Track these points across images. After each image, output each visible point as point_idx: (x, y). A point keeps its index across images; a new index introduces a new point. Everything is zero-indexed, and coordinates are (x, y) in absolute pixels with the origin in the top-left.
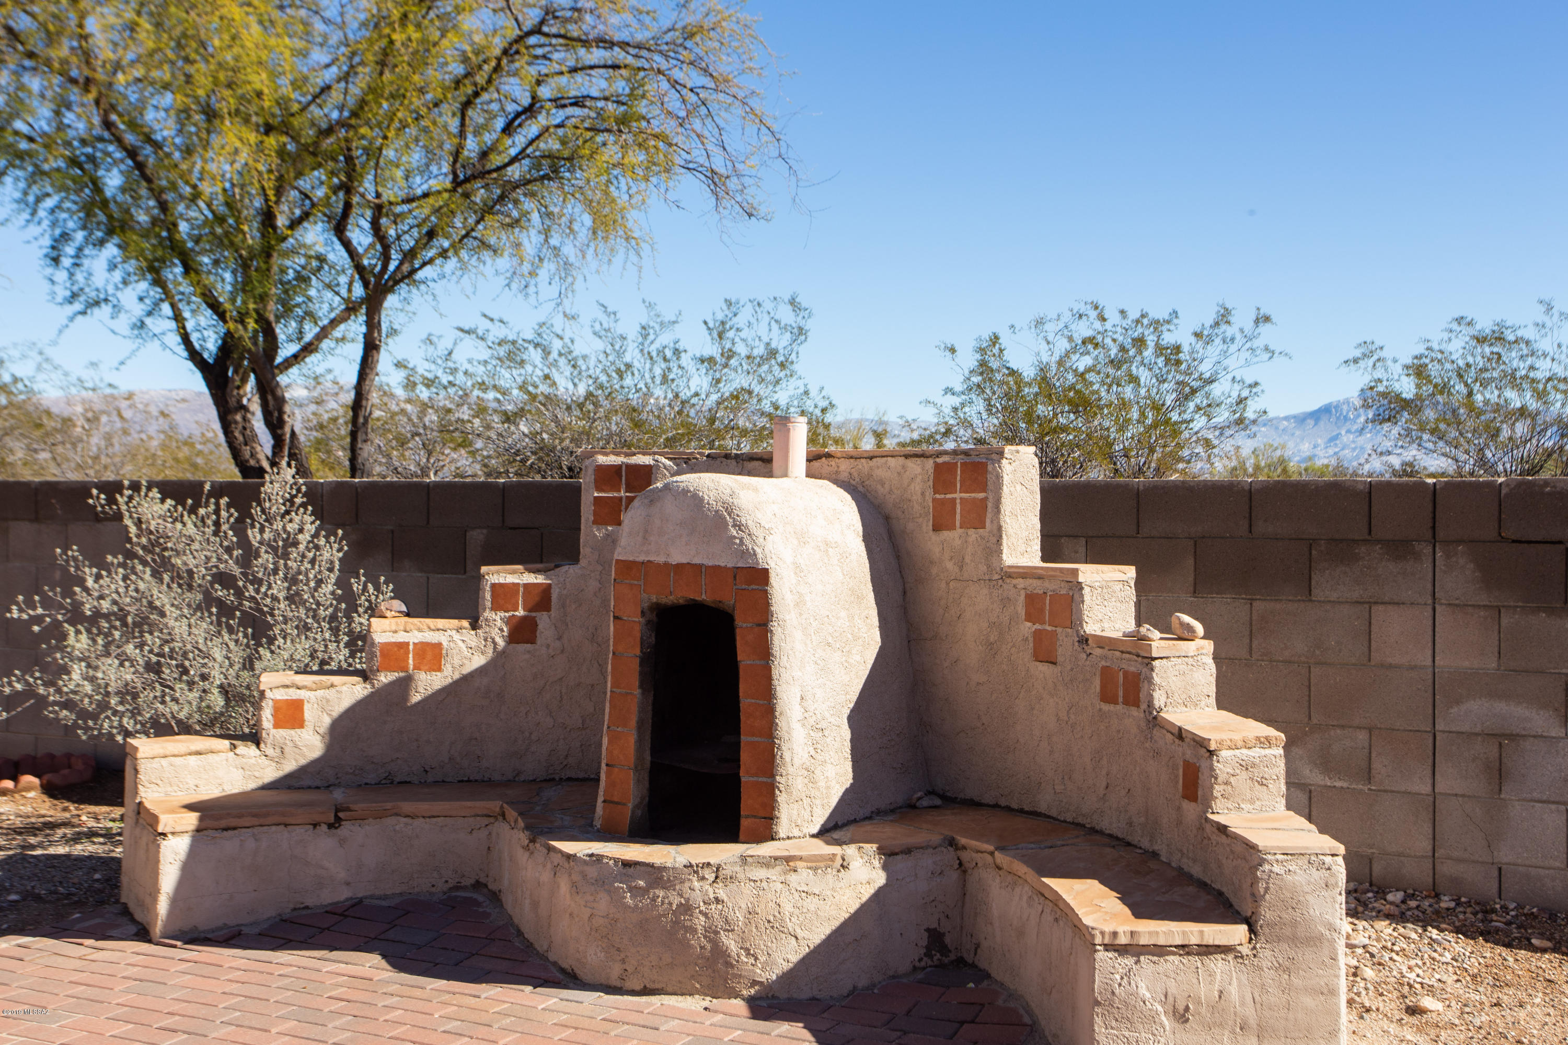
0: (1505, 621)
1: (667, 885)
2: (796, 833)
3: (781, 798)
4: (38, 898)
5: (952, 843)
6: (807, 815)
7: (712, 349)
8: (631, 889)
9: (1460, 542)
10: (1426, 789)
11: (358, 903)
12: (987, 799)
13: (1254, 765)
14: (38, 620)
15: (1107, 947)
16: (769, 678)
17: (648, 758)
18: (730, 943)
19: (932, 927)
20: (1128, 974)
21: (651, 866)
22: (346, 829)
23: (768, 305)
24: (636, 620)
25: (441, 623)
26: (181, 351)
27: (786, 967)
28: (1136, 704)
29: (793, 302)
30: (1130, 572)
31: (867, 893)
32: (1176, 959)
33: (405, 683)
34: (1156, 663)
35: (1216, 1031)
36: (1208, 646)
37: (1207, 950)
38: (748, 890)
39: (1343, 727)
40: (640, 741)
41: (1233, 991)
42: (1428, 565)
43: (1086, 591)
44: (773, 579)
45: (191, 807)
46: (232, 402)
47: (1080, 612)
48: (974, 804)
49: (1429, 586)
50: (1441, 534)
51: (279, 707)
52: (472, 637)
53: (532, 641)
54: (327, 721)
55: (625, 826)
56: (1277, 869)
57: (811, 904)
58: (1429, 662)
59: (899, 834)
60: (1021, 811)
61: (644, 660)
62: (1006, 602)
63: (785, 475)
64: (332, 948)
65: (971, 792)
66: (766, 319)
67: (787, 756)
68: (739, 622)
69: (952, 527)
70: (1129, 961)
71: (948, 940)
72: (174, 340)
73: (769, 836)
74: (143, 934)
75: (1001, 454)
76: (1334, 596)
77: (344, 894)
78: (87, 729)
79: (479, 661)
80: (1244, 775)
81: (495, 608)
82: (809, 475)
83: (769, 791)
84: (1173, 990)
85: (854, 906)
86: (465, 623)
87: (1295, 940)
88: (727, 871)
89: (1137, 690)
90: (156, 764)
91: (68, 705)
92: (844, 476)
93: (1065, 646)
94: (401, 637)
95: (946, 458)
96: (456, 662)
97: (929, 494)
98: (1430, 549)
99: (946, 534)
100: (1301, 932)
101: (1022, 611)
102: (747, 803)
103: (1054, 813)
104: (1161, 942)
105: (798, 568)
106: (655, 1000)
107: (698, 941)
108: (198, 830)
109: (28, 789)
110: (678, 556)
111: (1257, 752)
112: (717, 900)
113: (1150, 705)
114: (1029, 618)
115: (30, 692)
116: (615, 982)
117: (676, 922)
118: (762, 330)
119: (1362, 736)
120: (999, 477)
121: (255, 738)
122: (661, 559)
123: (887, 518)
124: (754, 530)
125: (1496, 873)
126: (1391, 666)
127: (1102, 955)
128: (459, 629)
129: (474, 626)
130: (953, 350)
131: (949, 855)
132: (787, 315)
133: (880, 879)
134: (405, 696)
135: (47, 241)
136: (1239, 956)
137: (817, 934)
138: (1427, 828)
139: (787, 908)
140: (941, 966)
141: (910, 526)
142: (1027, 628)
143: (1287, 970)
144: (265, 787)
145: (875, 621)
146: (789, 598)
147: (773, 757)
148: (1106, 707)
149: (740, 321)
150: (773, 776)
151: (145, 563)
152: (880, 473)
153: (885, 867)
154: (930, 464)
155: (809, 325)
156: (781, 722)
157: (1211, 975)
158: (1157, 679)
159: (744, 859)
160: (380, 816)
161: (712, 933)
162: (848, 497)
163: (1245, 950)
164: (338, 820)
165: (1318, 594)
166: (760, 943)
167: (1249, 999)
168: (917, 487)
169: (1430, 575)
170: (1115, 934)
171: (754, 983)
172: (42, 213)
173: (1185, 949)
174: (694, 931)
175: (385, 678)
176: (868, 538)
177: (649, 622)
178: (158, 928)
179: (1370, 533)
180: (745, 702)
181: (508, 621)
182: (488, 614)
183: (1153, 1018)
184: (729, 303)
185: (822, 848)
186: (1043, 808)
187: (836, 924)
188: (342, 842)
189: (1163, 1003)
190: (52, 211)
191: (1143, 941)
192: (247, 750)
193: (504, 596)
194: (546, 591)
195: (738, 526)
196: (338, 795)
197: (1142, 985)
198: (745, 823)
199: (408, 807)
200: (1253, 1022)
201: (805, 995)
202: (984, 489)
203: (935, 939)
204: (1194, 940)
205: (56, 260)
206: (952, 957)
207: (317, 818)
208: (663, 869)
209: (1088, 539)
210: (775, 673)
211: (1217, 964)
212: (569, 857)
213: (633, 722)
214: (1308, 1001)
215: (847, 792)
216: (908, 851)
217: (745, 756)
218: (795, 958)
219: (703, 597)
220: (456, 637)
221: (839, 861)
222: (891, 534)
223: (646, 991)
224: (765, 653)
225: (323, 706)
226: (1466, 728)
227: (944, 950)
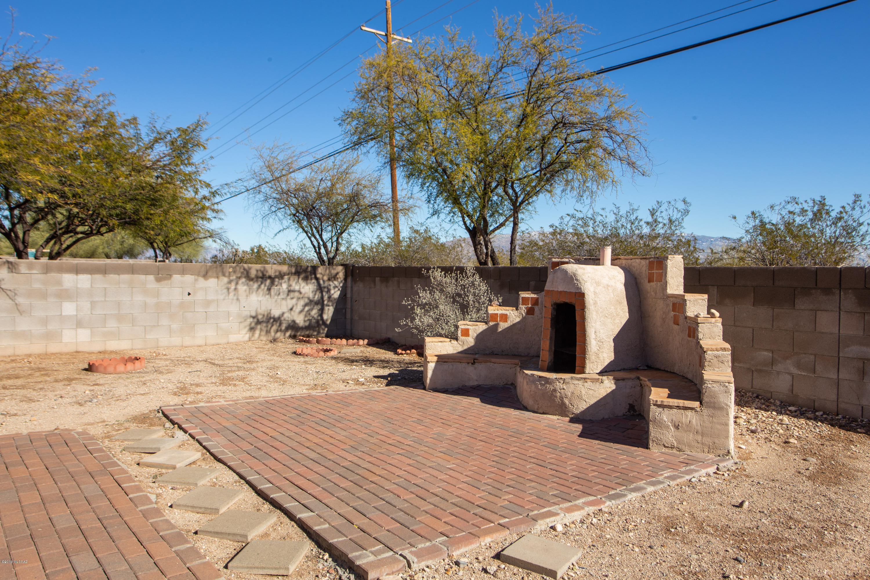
0: (866, 318)
1: (550, 383)
2: (591, 372)
3: (587, 361)
4: (405, 379)
5: (638, 378)
6: (595, 367)
7: (650, 219)
8: (540, 384)
9: (850, 289)
10: (836, 377)
11: (479, 386)
12: (662, 368)
13: (719, 357)
14: (410, 305)
15: (654, 405)
16: (584, 326)
17: (553, 348)
18: (566, 401)
19: (631, 403)
20: (660, 413)
21: (546, 378)
22: (476, 365)
23: (673, 203)
24: (550, 308)
25: (507, 308)
26: (464, 227)
27: (582, 410)
28: (694, 337)
29: (684, 201)
30: (706, 296)
31: (609, 391)
32: (676, 410)
33: (496, 326)
34: (700, 325)
35: (688, 433)
36: (720, 320)
37: (686, 408)
38: (572, 386)
39: (805, 354)
40: (551, 343)
41: (694, 421)
42: (837, 297)
43: (688, 302)
44: (586, 296)
45: (436, 356)
46: (477, 242)
47: (685, 309)
48: (658, 369)
49: (838, 305)
50: (843, 286)
51: (463, 330)
52: (516, 313)
53: (533, 314)
54: (475, 335)
55: (546, 368)
56: (709, 386)
57: (591, 392)
58: (837, 332)
59: (621, 375)
60: (670, 372)
61: (552, 319)
62: (668, 305)
63: (603, 265)
64: (468, 396)
65: (658, 366)
66: (672, 208)
67: (589, 349)
68: (576, 309)
69: (653, 281)
70: (661, 409)
71: (636, 408)
72: (461, 223)
73: (583, 372)
74: (424, 389)
75: (667, 258)
76: (803, 307)
77: (476, 383)
78: (421, 335)
79: (518, 320)
80: (716, 359)
81: (523, 304)
82: (612, 264)
83: (584, 359)
84: (674, 419)
85: (604, 394)
86: (514, 308)
87: (714, 408)
88: (567, 381)
89: (694, 333)
90: (430, 344)
91: (416, 328)
92: (624, 265)
93: (681, 320)
94: (496, 312)
95: (652, 259)
96: (511, 320)
97: (647, 270)
98: (838, 291)
99: (652, 284)
100: (716, 405)
101: (671, 308)
102: (578, 362)
103: (678, 373)
104: (671, 404)
105: (595, 293)
106: (545, 416)
107: (558, 400)
108: (437, 362)
109: (413, 353)
110: (560, 289)
111: (721, 352)
112: (563, 389)
113: (698, 338)
114: (674, 310)
115: (407, 325)
116: (536, 410)
117: (552, 394)
118: (671, 212)
119: (812, 357)
120: (666, 266)
121: (457, 339)
122: (556, 290)
123: (636, 278)
124: (581, 281)
125: (861, 409)
126: (823, 333)
127: (653, 407)
128: (512, 310)
129: (517, 309)
130: (735, 218)
131: (637, 382)
132: (681, 206)
133: (614, 387)
134: (497, 329)
135: (426, 196)
136: (696, 411)
137: (593, 401)
138: (835, 391)
139: (583, 392)
140: (633, 415)
141: (642, 281)
142: (672, 313)
143: (712, 417)
144: (458, 353)
145: (627, 310)
146: (591, 302)
147: (585, 349)
148: (689, 339)
149: (663, 208)
150: (585, 355)
151: (437, 290)
152: (634, 264)
153: (615, 384)
154: (648, 261)
155: (690, 208)
156: (587, 339)
157: (687, 416)
158: (700, 330)
159: (572, 378)
160: (486, 362)
161: (561, 398)
162: (622, 272)
163: (698, 409)
164: (474, 362)
165: (797, 307)
166: (575, 402)
167: (699, 424)
168: (644, 269)
169: (838, 301)
170: (657, 401)
171: (573, 413)
172: (425, 188)
173: (678, 407)
174: (556, 397)
175: (491, 324)
176: (626, 285)
177: (554, 308)
178: (427, 387)
179: (816, 285)
180: (578, 332)
181: (526, 308)
182: (520, 306)
183: (668, 427)
184: (658, 202)
185: (597, 377)
186: (675, 371)
187: (598, 399)
188: (475, 368)
189: (671, 423)
190: (428, 187)
191: (665, 404)
192: (454, 342)
193: (525, 301)
194: (537, 299)
195: (577, 280)
196: (477, 356)
197: (665, 417)
198: (577, 368)
199: (493, 360)
200: (700, 431)
201: (588, 418)
202: (662, 269)
203: (632, 407)
204: (681, 405)
205: (429, 202)
206: (637, 413)
207: (469, 361)
208: (549, 379)
209: (718, 286)
210: (586, 324)
211: (689, 413)
212: (527, 374)
213: (549, 337)
214: (718, 427)
215: (611, 362)
216: (623, 380)
217: (577, 348)
218: (585, 407)
219: (567, 301)
220: (512, 312)
221: (600, 381)
222: (636, 283)
223: (544, 413)
224: (583, 318)
225: (475, 330)
226: (851, 356)
227: (635, 411)
